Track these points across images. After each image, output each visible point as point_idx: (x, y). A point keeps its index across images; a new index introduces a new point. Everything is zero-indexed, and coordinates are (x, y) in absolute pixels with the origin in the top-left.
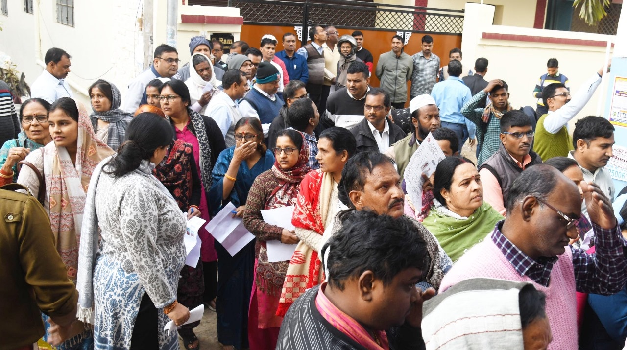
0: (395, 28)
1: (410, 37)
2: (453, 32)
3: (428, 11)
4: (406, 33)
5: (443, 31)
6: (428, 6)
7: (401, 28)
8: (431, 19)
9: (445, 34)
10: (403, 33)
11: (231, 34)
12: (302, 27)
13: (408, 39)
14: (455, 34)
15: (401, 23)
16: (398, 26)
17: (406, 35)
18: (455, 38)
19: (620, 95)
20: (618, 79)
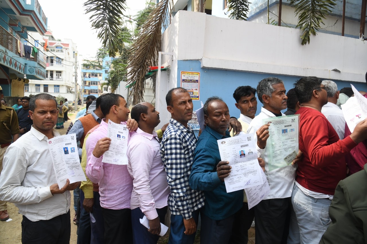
19: (185, 82)
20: (182, 73)
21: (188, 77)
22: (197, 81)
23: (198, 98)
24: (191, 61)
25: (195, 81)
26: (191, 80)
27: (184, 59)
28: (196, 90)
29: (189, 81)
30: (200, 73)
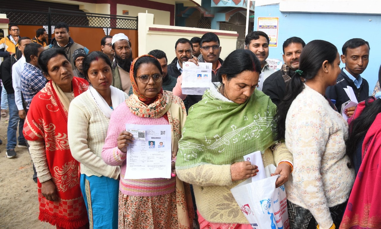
0: (102, 26)
1: (111, 31)
2: (133, 28)
3: (117, 17)
4: (108, 29)
5: (128, 28)
6: (117, 14)
7: (105, 26)
8: (121, 21)
9: (129, 29)
10: (106, 29)
11: (1, 29)
12: (47, 26)
13: (110, 32)
14: (134, 29)
15: (105, 23)
16: (104, 25)
17: (108, 30)
18: (134, 31)
19: (262, 28)
20: (259, 19)
21: (266, 23)
22: (275, 27)
23: (275, 45)
24: (270, 6)
25: (273, 27)
26: (268, 26)
27: (261, 5)
28: (274, 36)
29: (267, 27)
30: (279, 18)
